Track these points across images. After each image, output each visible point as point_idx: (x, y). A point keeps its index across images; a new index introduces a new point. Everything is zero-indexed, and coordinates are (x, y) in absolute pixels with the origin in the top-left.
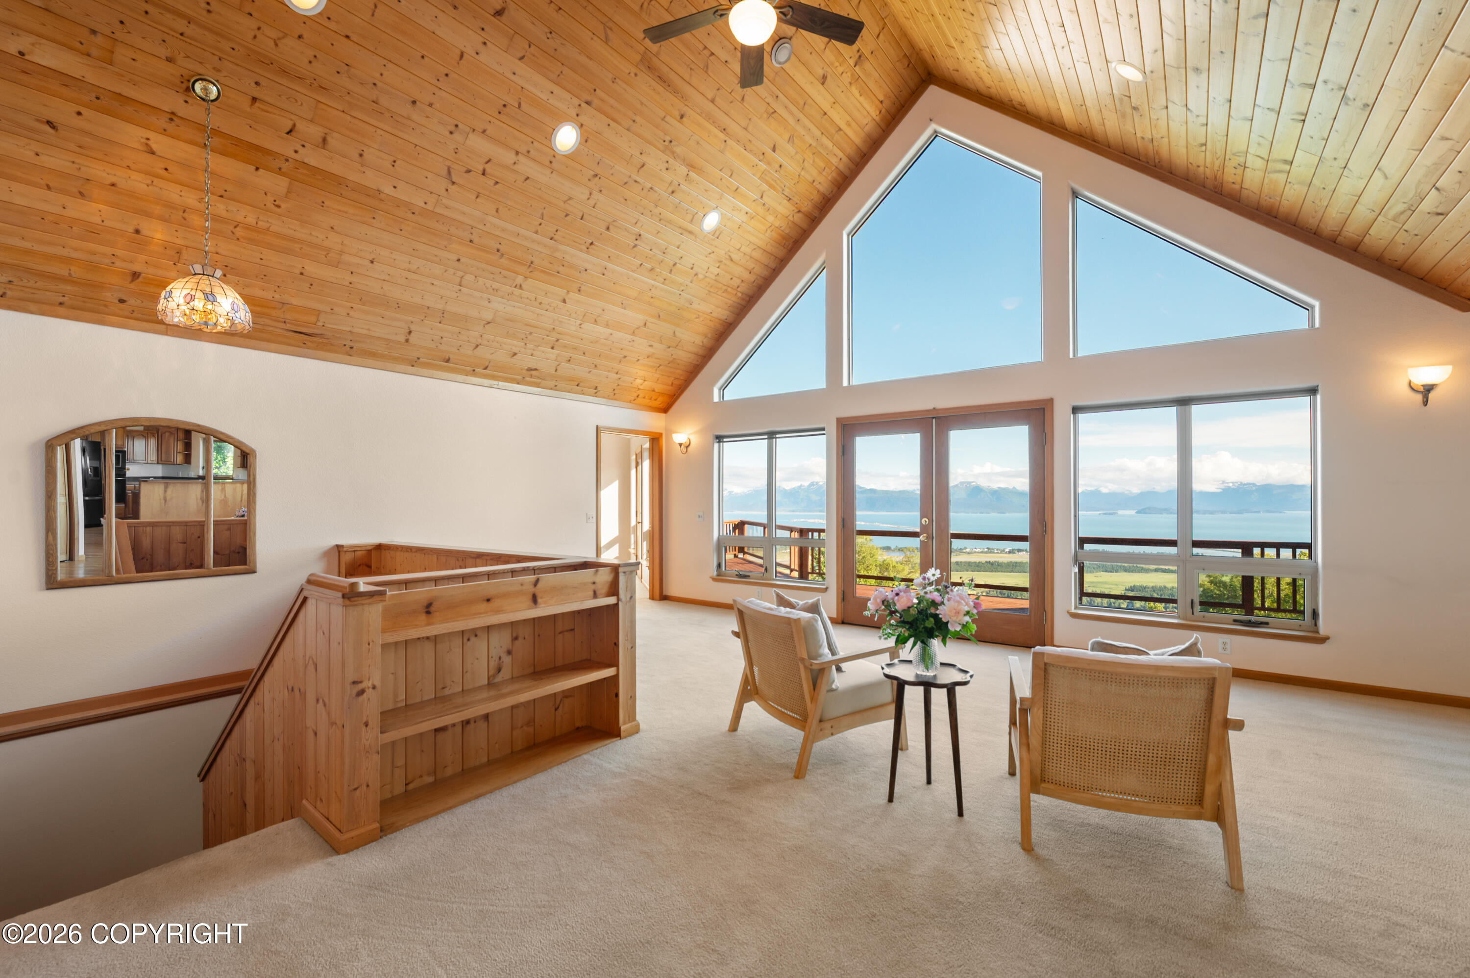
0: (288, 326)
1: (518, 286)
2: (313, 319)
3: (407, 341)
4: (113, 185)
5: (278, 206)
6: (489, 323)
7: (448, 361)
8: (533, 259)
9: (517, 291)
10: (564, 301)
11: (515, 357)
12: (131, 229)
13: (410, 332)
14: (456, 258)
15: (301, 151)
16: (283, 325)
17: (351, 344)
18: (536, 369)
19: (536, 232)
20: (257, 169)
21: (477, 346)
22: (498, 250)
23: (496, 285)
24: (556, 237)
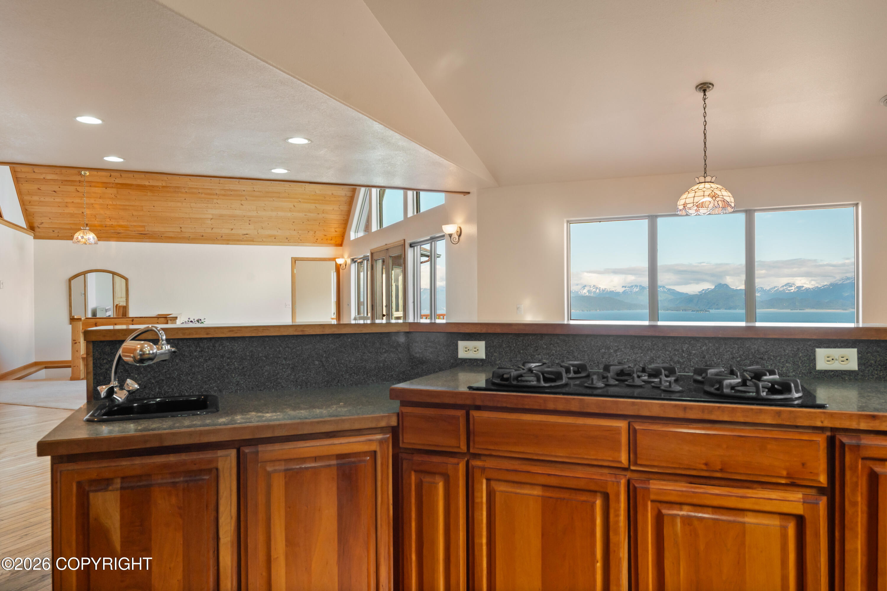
0: (137, 233)
1: (216, 203)
2: (143, 229)
3: (181, 231)
4: (73, 202)
5: (116, 197)
6: (212, 219)
7: (203, 236)
8: (216, 192)
9: (217, 205)
10: (242, 205)
11: (233, 230)
12: (81, 212)
13: (181, 228)
14: (184, 199)
15: (115, 180)
16: (134, 232)
17: (161, 235)
18: (247, 234)
19: (211, 183)
20: (106, 188)
21: (212, 228)
22: (199, 193)
23: (206, 205)
24: (220, 182)
